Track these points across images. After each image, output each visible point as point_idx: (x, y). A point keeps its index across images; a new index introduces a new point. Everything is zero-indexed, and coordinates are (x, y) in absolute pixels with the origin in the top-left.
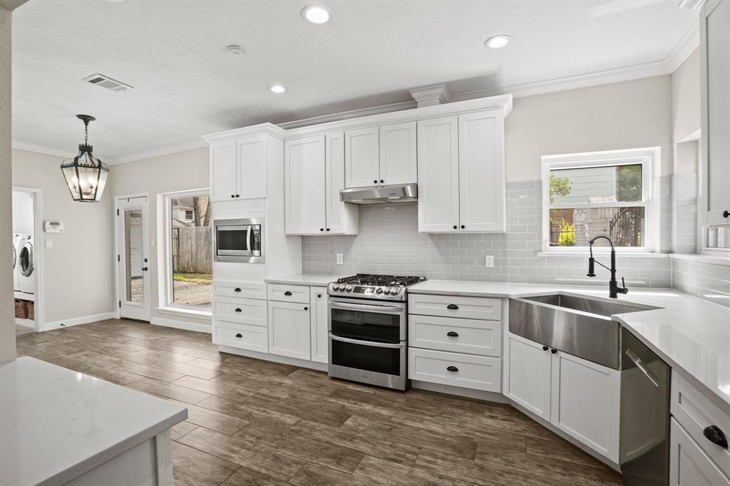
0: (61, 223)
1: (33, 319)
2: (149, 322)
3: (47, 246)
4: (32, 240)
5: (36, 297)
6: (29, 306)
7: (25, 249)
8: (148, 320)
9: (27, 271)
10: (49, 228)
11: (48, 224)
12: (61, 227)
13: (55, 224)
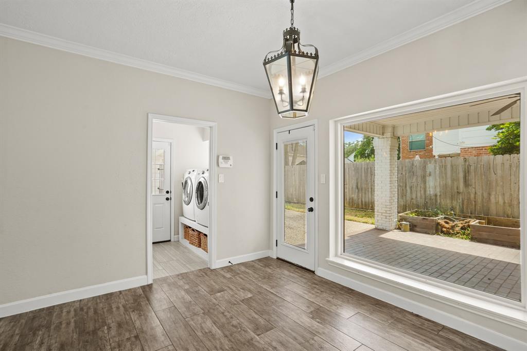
0: (231, 158)
1: (206, 250)
2: (313, 272)
3: (220, 182)
4: (206, 175)
5: (210, 231)
6: (202, 237)
7: (200, 183)
8: (312, 269)
9: (202, 205)
10: (222, 163)
11: (221, 160)
12: (231, 162)
13: (226, 158)
